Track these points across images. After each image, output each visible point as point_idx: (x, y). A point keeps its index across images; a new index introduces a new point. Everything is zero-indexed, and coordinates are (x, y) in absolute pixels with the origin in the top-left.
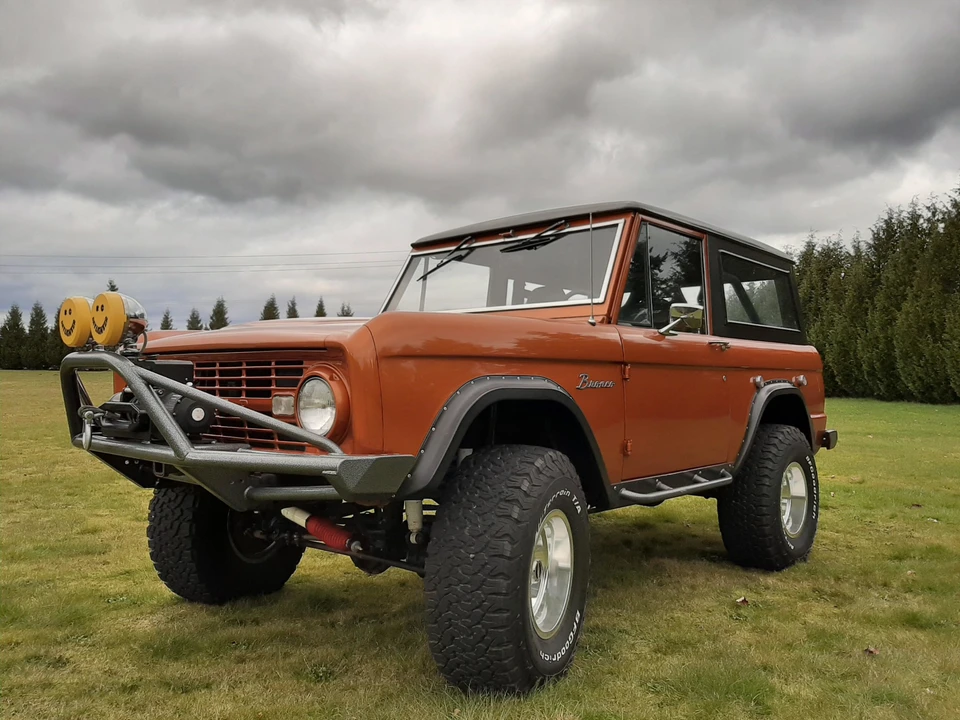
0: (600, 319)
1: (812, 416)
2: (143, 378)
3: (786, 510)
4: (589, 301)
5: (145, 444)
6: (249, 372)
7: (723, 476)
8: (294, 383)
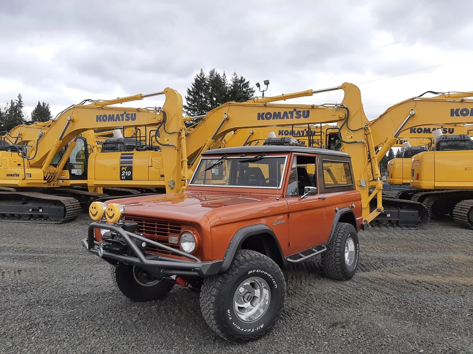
0: (280, 196)
1: (357, 219)
2: (128, 235)
3: (347, 255)
4: (276, 188)
5: (125, 256)
6: (158, 226)
7: (324, 248)
8: (179, 232)
